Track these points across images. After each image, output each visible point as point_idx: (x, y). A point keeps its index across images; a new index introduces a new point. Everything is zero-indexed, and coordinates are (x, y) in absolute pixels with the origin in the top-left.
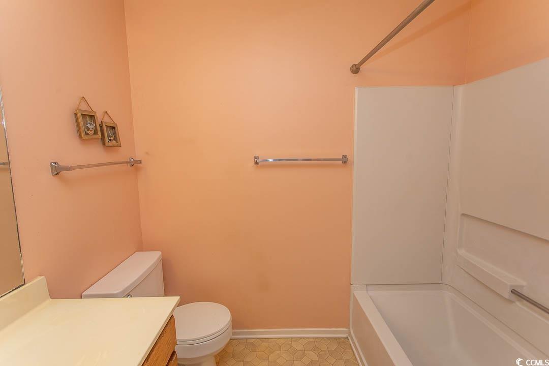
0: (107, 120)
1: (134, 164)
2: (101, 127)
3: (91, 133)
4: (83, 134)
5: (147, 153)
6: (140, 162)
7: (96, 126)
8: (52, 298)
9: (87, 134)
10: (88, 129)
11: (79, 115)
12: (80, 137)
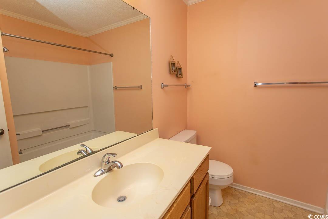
0: (178, 65)
1: (187, 87)
2: (177, 68)
3: (174, 71)
4: (171, 71)
5: (193, 82)
6: (189, 86)
7: (175, 68)
8: (160, 138)
9: (172, 71)
10: (173, 69)
11: (171, 63)
12: (170, 73)
